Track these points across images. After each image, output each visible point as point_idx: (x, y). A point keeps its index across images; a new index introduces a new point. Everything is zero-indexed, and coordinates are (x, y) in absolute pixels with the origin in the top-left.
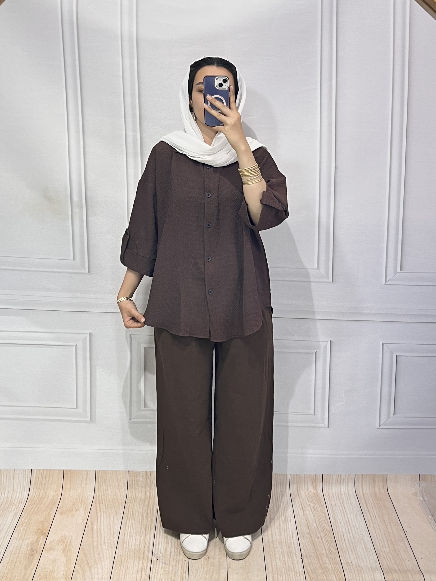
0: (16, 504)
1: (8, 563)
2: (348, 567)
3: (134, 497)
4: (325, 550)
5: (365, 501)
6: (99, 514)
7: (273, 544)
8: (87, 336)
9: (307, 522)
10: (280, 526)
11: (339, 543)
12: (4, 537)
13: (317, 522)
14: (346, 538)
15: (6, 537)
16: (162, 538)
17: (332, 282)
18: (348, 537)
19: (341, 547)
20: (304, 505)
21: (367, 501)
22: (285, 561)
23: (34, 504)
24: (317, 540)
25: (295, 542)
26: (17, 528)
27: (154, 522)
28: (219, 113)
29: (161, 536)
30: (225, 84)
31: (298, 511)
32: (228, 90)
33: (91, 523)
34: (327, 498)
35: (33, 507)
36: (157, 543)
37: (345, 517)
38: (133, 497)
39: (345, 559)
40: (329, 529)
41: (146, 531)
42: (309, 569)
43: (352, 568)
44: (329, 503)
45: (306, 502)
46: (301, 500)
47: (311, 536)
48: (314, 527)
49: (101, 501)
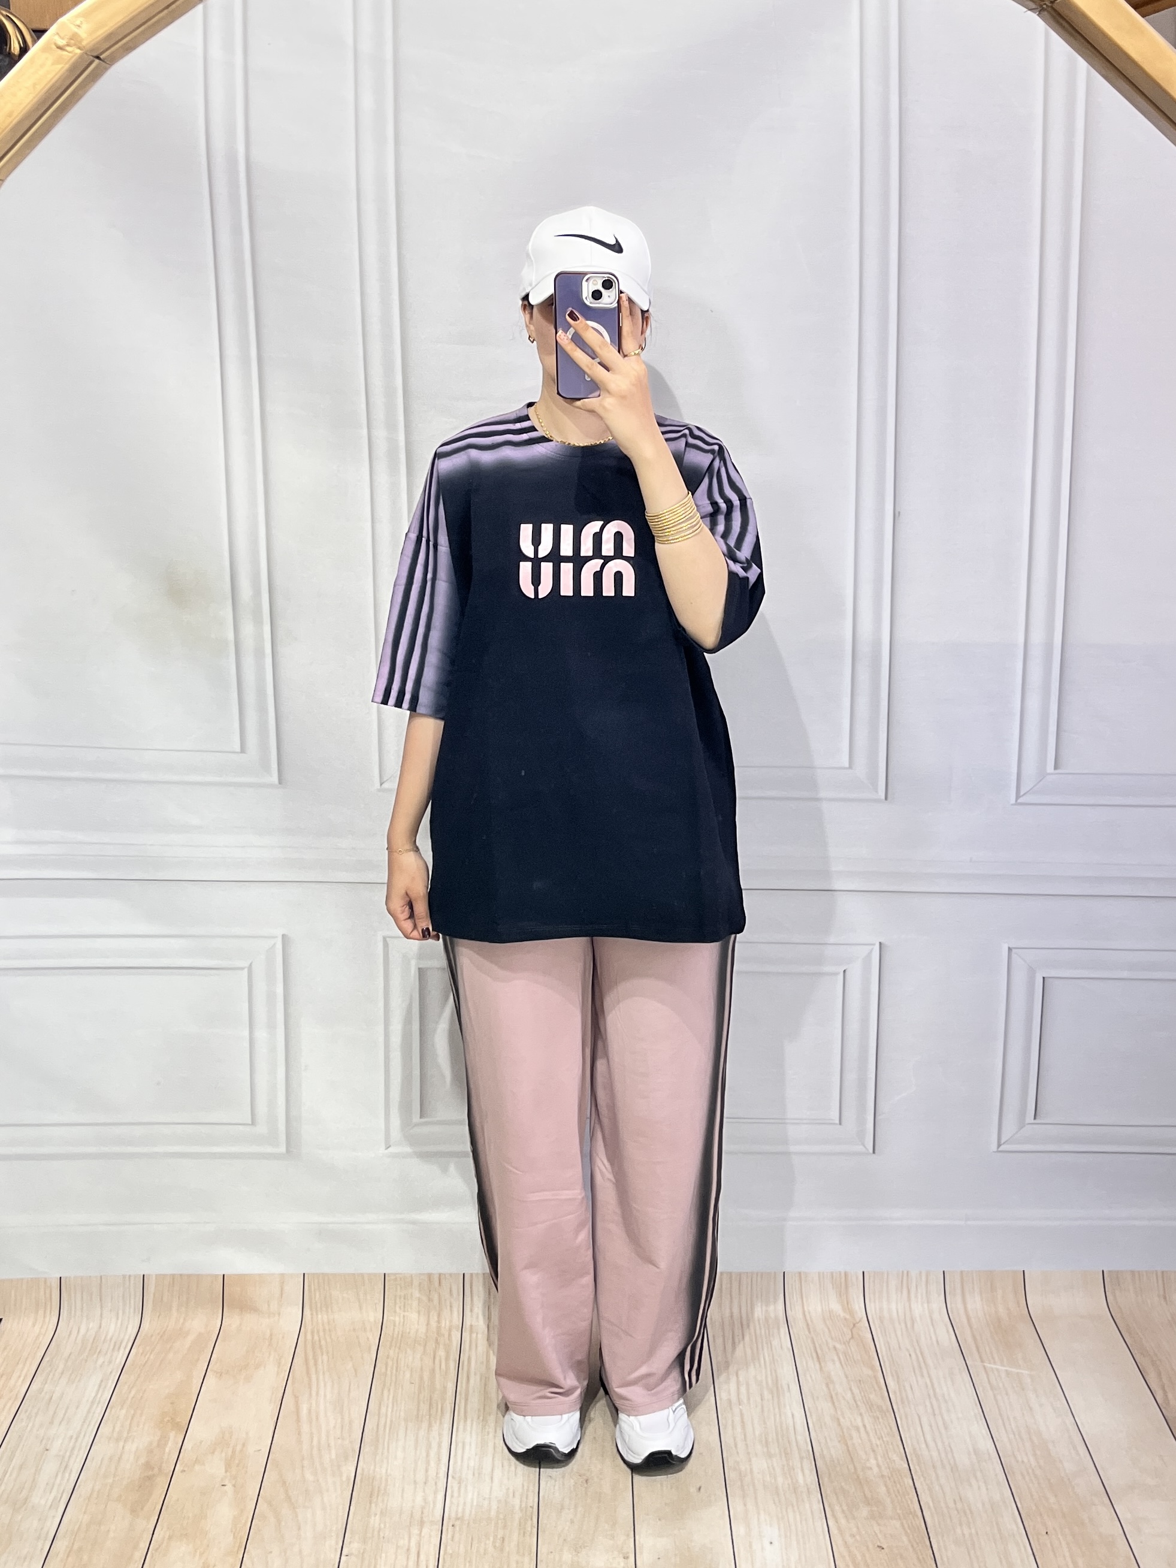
0: (107, 1352)
1: (89, 1499)
2: (933, 1501)
3: (398, 1332)
4: (876, 1459)
5: (974, 1337)
6: (314, 1377)
7: (747, 1445)
9: (829, 1389)
10: (762, 1400)
11: (909, 1442)
12: (80, 1433)
13: (856, 1391)
14: (926, 1428)
15: (83, 1434)
16: (471, 1433)
17: (886, 799)
18: (931, 1426)
19: (914, 1450)
20: (820, 1346)
21: (978, 1337)
22: (777, 1487)
23: (151, 1353)
24: (855, 1434)
25: (799, 1438)
26: (111, 1411)
27: (451, 1391)
28: (598, 363)
29: (469, 1428)
30: (609, 294)
31: (807, 1363)
32: (615, 308)
33: (295, 1396)
34: (879, 1330)
35: (148, 1358)
36: (460, 1445)
37: (922, 1376)
38: (396, 1332)
39: (925, 1480)
40: (884, 1408)
41: (430, 1415)
42: (837, 1508)
43: (943, 1505)
44: (885, 1345)
45: (826, 1341)
46: (815, 1338)
47: (839, 1424)
48: (848, 1403)
49: (317, 1343)
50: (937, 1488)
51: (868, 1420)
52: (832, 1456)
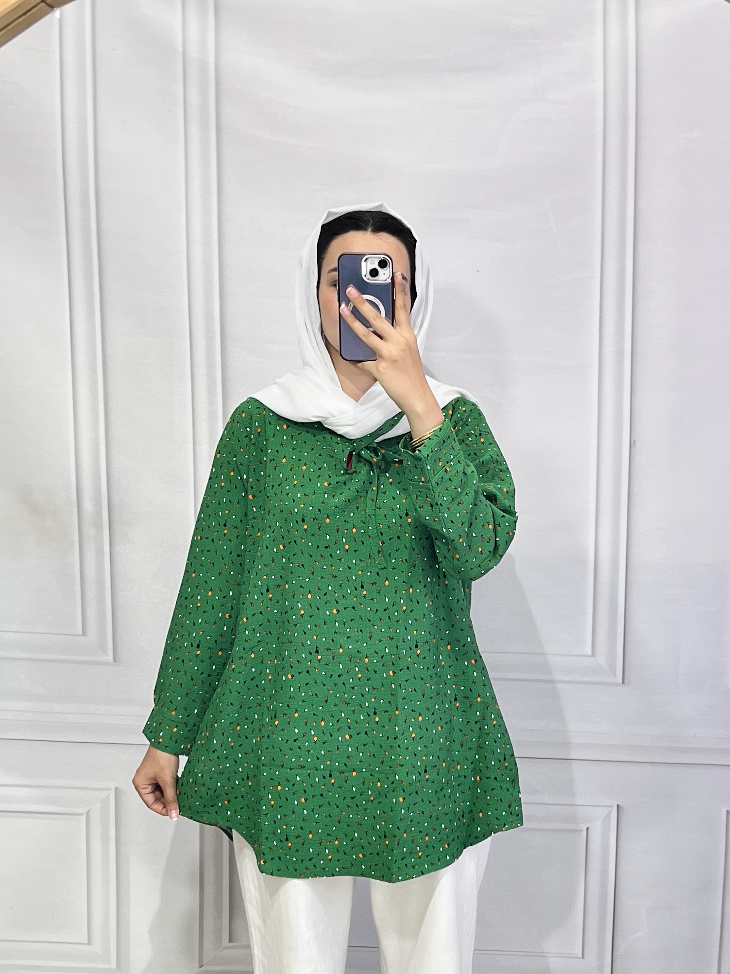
8: (109, 795)
17: (623, 682)
28: (372, 332)
30: (384, 272)
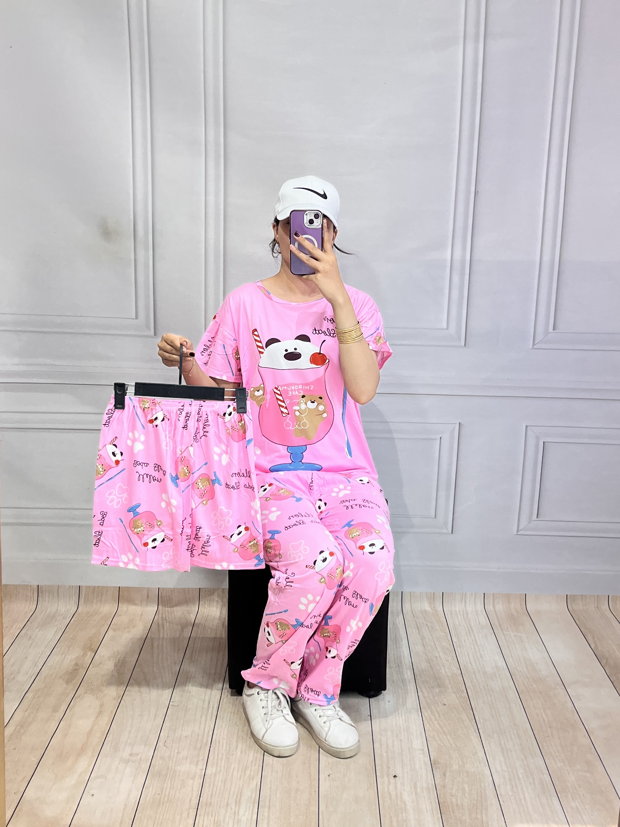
0: (60, 620)
5: (499, 621)
6: (162, 631)
9: (423, 641)
11: (462, 662)
13: (436, 642)
14: (471, 657)
19: (465, 666)
20: (419, 623)
23: (82, 620)
24: (434, 659)
25: (406, 660)
26: (61, 643)
31: (412, 630)
33: (152, 639)
34: (449, 617)
35: (80, 623)
37: (471, 636)
39: (469, 678)
40: (450, 649)
42: (423, 687)
43: (478, 687)
44: (452, 623)
45: (423, 622)
46: (416, 619)
47: (427, 655)
49: (164, 618)
50: (475, 681)
51: (441, 654)
52: (422, 668)
